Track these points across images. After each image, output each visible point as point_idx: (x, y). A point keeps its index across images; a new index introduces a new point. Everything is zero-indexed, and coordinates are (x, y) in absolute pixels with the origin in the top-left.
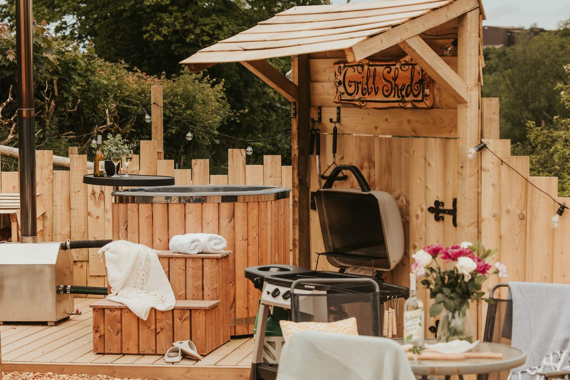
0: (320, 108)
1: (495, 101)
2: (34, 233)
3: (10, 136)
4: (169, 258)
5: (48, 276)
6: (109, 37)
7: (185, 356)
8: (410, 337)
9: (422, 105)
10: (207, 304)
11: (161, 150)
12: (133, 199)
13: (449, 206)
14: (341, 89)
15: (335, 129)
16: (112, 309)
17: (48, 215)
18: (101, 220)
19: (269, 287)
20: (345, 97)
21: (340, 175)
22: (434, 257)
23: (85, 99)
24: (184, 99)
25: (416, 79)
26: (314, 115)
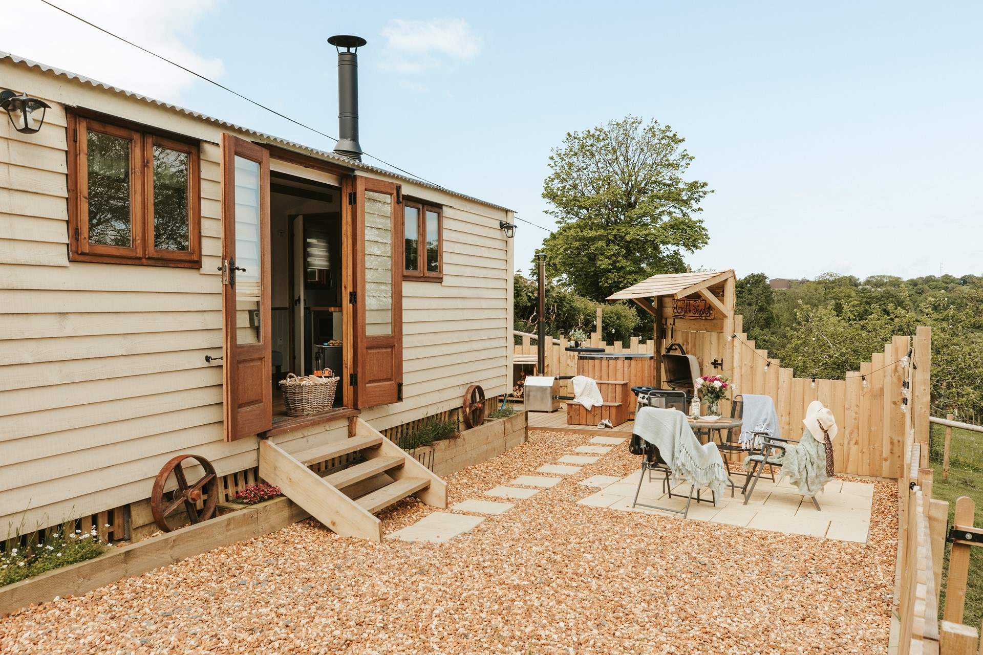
0: (666, 319)
1: (741, 317)
2: (543, 373)
3: (535, 331)
4: (601, 384)
5: (549, 391)
6: (583, 284)
7: (607, 426)
8: (694, 414)
9: (709, 318)
10: (617, 404)
11: (601, 337)
12: (586, 358)
13: (720, 362)
14: (675, 310)
15: (672, 328)
16: (575, 405)
17: (550, 365)
18: (573, 368)
19: (641, 395)
20: (677, 314)
21: (673, 348)
22: (705, 381)
23: (569, 313)
24: (616, 315)
25: (707, 307)
26: (664, 322)
